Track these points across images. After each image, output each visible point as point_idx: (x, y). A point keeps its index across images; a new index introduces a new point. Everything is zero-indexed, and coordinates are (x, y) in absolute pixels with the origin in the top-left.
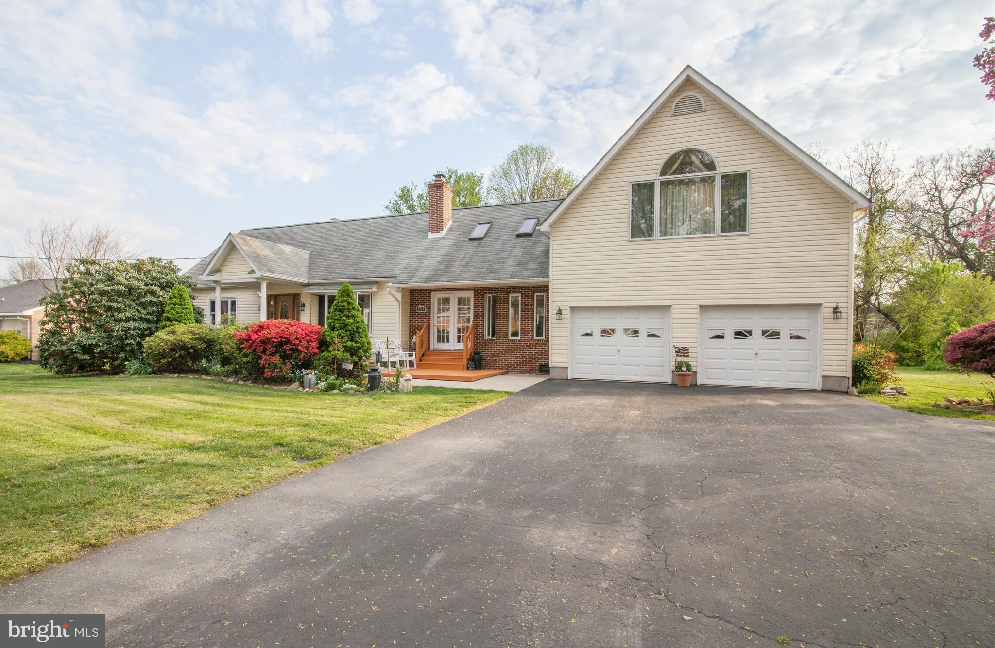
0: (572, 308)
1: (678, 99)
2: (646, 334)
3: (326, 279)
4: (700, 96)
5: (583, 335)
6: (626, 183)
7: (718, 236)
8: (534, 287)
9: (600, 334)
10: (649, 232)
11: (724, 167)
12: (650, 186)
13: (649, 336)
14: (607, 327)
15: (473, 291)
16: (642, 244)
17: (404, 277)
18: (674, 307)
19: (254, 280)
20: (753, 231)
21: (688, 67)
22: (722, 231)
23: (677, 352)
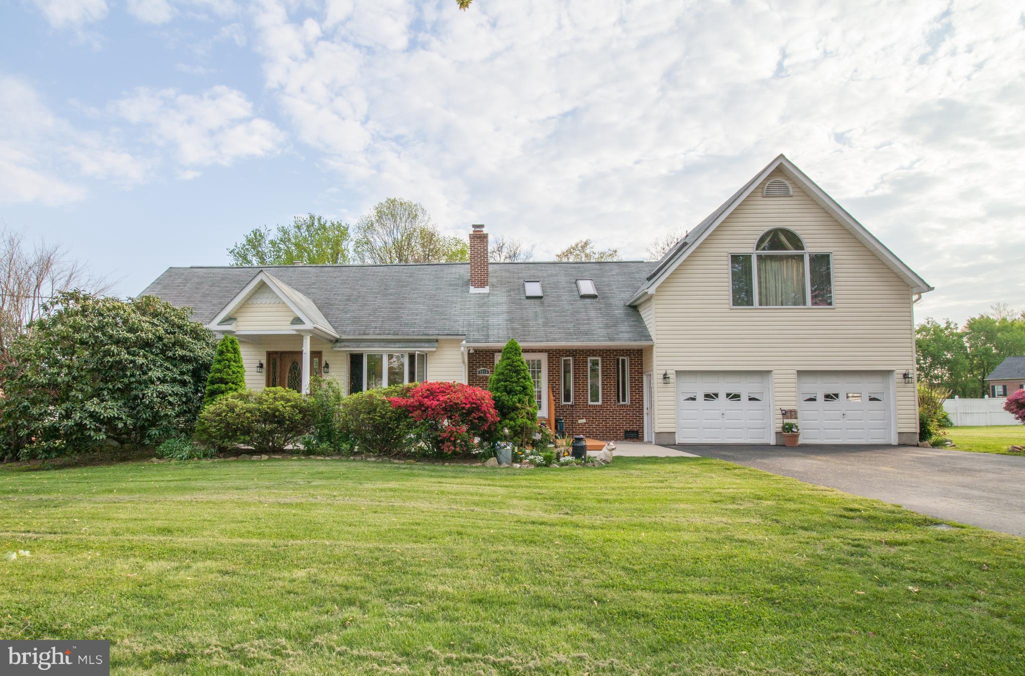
0: (677, 372)
1: (769, 183)
2: (748, 398)
3: (364, 334)
4: (787, 183)
5: (688, 399)
6: (725, 254)
7: (810, 309)
8: (616, 350)
9: (703, 398)
10: (750, 303)
11: (812, 247)
12: (747, 258)
13: (750, 399)
14: (710, 391)
15: (546, 354)
16: (743, 313)
17: (476, 335)
18: (775, 372)
19: (294, 333)
20: (838, 305)
21: (782, 156)
22: (814, 304)
23: (783, 414)
